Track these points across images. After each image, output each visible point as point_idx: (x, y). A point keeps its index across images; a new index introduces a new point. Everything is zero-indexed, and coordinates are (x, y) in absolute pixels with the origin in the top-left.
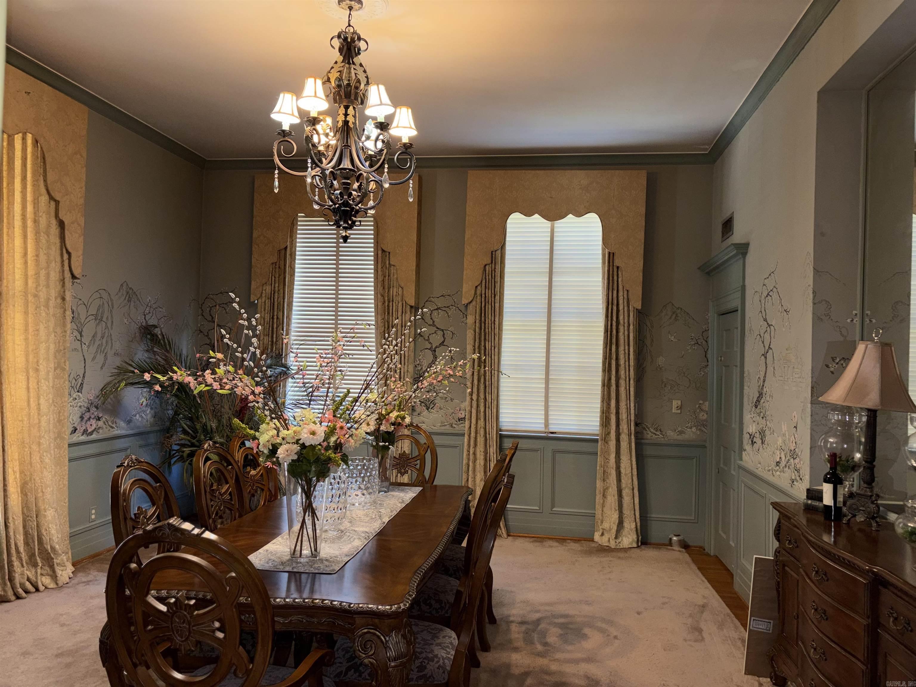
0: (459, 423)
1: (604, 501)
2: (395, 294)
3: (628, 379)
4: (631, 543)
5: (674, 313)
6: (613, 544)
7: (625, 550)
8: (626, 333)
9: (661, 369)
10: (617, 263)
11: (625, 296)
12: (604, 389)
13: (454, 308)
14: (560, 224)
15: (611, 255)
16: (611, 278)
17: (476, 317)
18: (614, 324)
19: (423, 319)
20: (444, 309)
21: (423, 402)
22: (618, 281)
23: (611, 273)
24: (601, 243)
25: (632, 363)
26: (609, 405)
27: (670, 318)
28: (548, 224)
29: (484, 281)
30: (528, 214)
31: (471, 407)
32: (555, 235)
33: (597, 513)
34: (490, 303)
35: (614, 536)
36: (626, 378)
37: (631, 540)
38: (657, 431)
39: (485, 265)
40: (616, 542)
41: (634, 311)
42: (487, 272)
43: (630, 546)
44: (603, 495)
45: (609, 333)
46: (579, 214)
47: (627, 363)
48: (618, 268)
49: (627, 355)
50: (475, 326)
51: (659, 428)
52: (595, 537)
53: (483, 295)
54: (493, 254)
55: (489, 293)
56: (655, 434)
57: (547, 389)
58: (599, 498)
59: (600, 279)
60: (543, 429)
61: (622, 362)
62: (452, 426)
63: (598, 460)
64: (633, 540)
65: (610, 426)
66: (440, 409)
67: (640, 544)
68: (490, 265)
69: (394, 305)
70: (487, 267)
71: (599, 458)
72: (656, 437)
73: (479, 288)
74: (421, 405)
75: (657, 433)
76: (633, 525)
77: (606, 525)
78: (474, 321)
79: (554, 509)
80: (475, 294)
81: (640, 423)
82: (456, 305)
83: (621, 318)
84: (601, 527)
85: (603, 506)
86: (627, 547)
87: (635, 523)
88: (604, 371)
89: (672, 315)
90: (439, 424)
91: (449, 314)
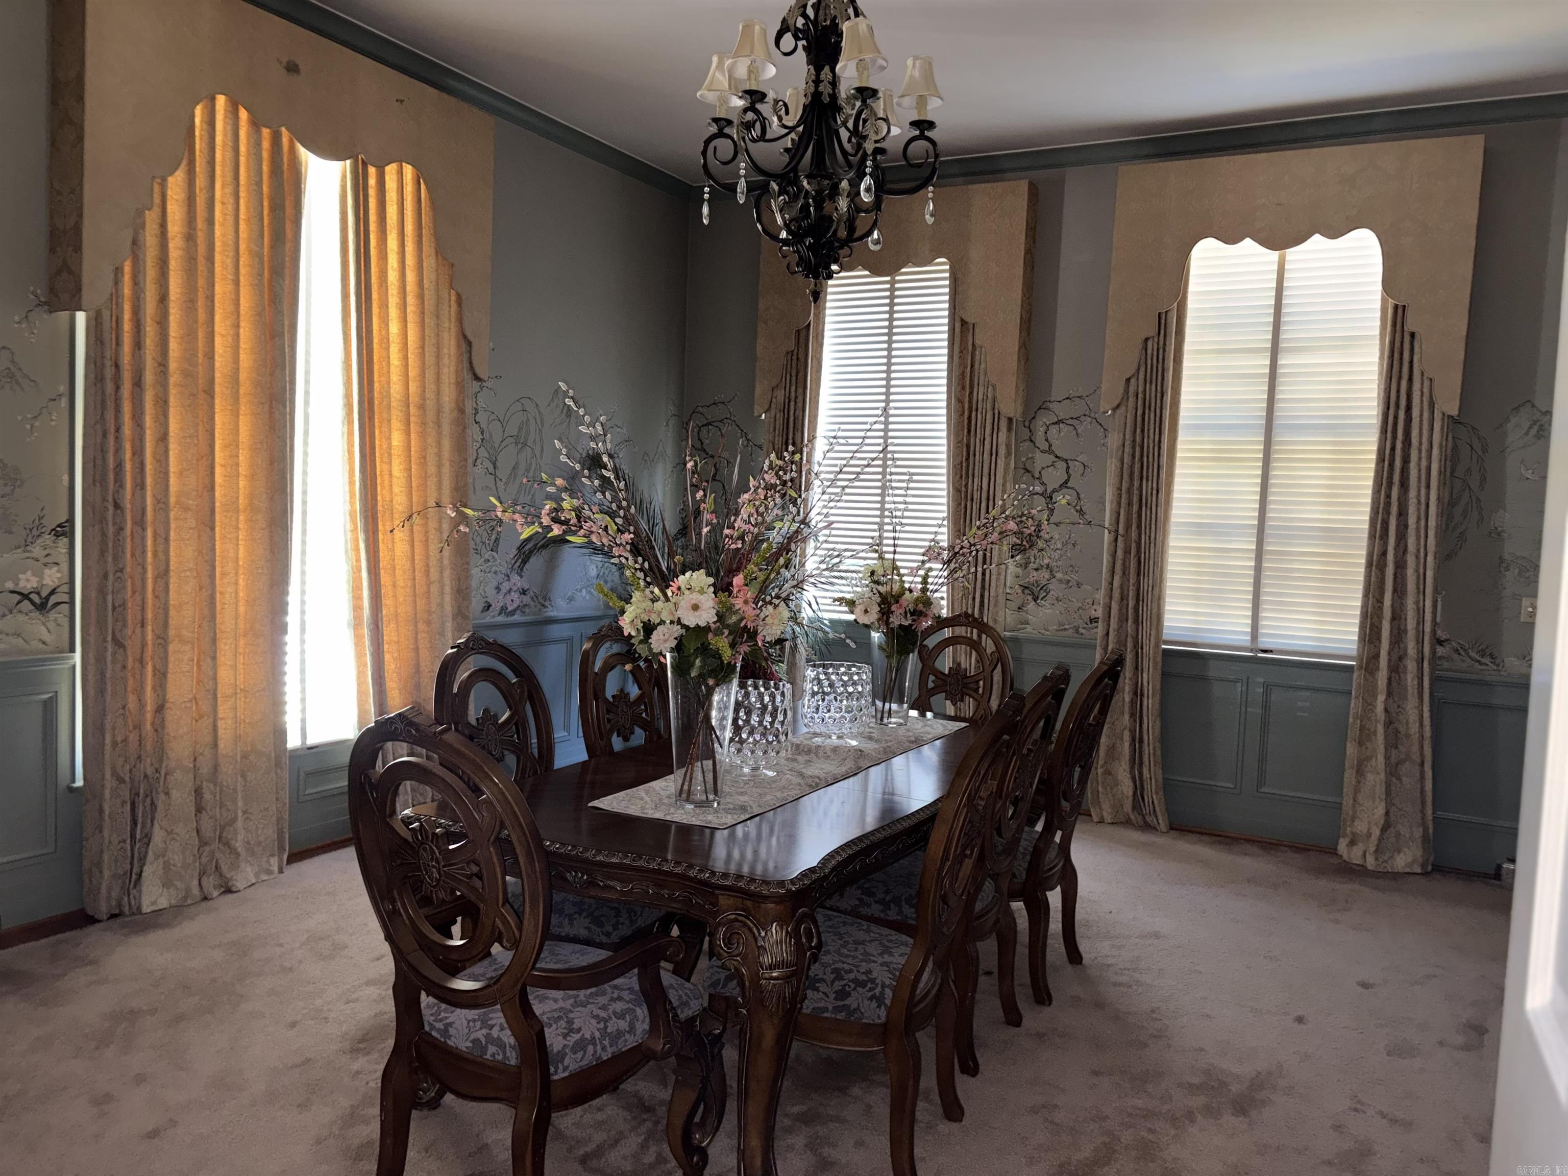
0: (1090, 626)
1: (1359, 782)
2: (980, 397)
3: (1422, 554)
4: (1409, 865)
5: (1535, 423)
6: (1370, 863)
7: (1396, 876)
8: (1424, 463)
9: (1499, 534)
10: (1410, 327)
11: (1426, 390)
12: (1371, 571)
13: (1089, 419)
14: (1293, 254)
15: (1400, 311)
16: (1396, 355)
17: (1124, 435)
18: (1399, 445)
19: (1031, 441)
20: (1070, 422)
21: (1026, 588)
22: (1411, 363)
23: (1397, 344)
24: (1379, 287)
25: (1432, 523)
26: (1380, 601)
27: (1527, 434)
28: (1274, 255)
29: (1142, 369)
30: (1231, 239)
31: (1111, 598)
32: (1286, 276)
33: (1345, 803)
34: (1153, 409)
35: (1374, 849)
36: (1418, 551)
37: (1409, 860)
38: (1483, 656)
39: (1147, 340)
40: (1377, 859)
41: (1443, 419)
42: (1149, 352)
43: (1408, 870)
44: (1358, 771)
45: (1386, 463)
46: (1334, 233)
47: (1423, 523)
48: (1413, 335)
49: (1423, 507)
50: (1123, 452)
51: (1488, 652)
52: (1339, 848)
53: (1140, 395)
54: (1162, 320)
55: (1151, 390)
56: (1479, 661)
57: (1258, 569)
58: (1349, 776)
59: (1376, 359)
60: (1248, 644)
61: (1412, 520)
62: (1077, 632)
63: (1352, 705)
64: (1414, 861)
65: (1380, 642)
66: (1058, 600)
67: (1430, 868)
68: (1156, 340)
69: (979, 416)
70: (1150, 343)
71: (1353, 702)
72: (1480, 667)
73: (1133, 381)
74: (1023, 592)
75: (1483, 660)
76: (1418, 833)
77: (1360, 827)
78: (1121, 443)
79: (1262, 790)
80: (1126, 391)
81: (1446, 640)
82: (1093, 415)
83: (1415, 433)
84: (1349, 829)
85: (1357, 791)
86: (1401, 871)
87: (1421, 829)
88: (1372, 536)
89: (1530, 427)
90: (1055, 627)
91: (1079, 431)
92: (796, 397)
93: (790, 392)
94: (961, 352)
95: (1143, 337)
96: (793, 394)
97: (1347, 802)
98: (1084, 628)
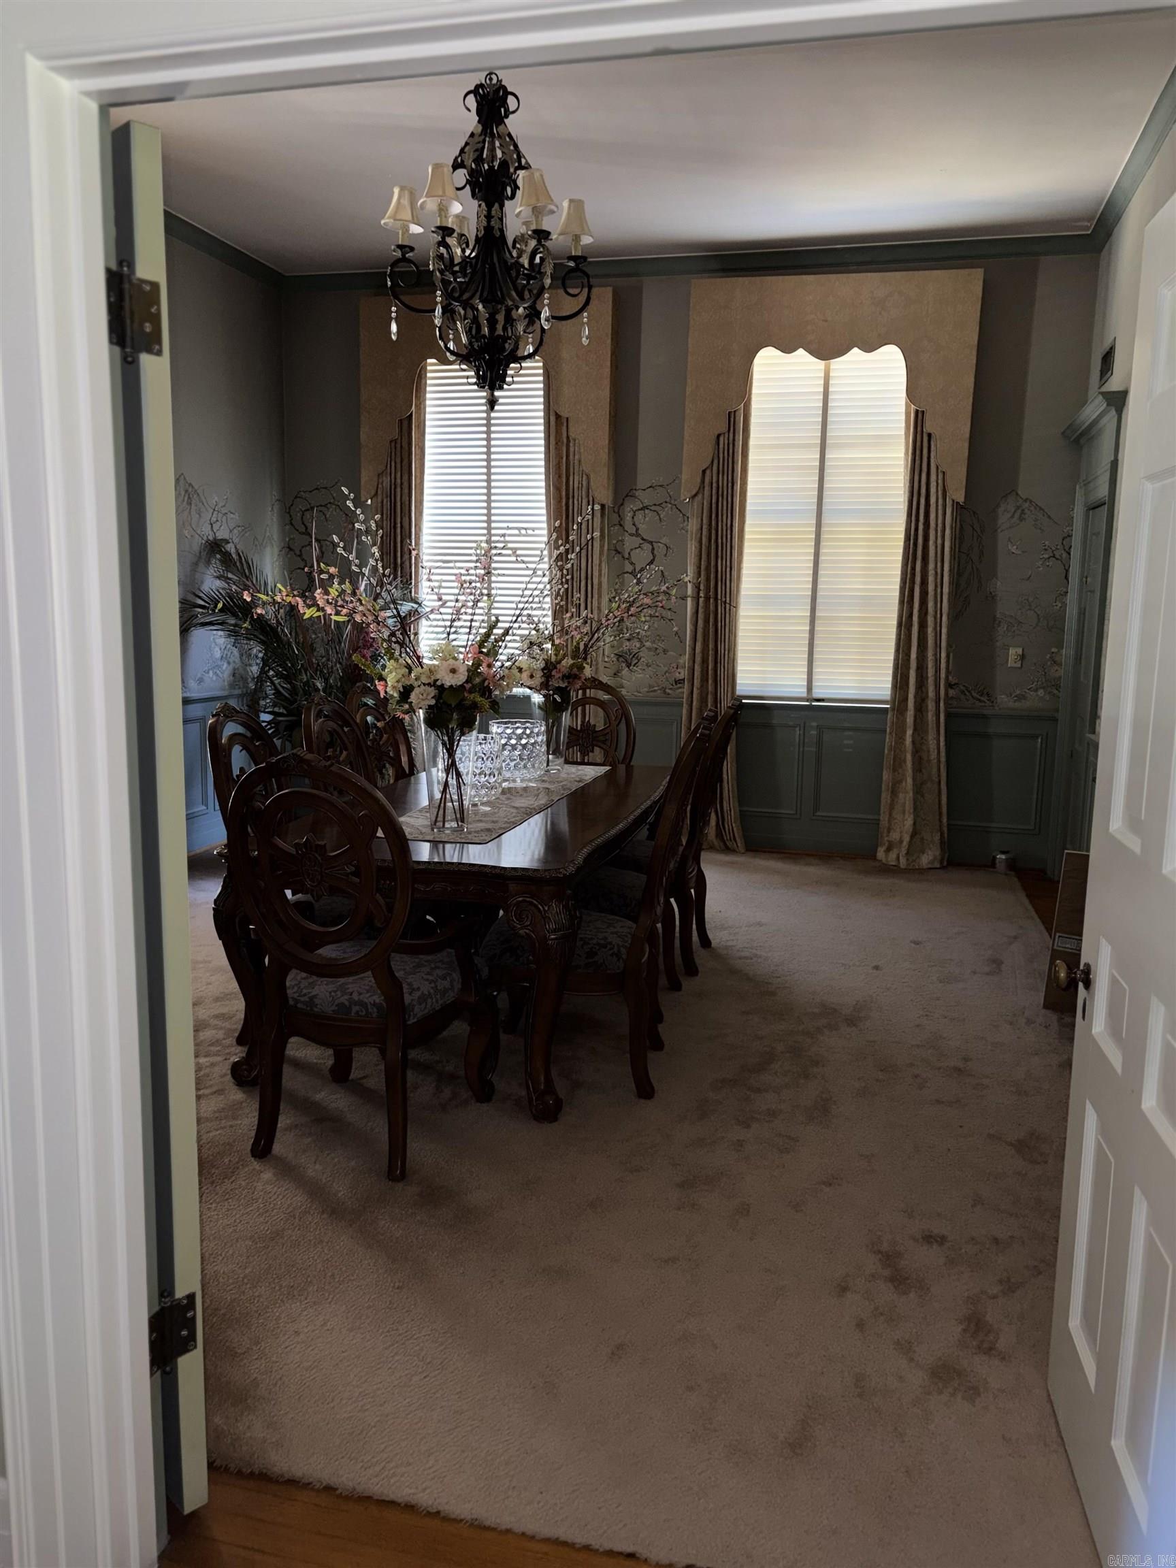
0: (675, 687)
1: (893, 800)
2: (576, 486)
3: (939, 616)
4: (932, 862)
5: (1018, 508)
6: (903, 863)
7: (922, 871)
8: (939, 541)
9: (993, 597)
10: (927, 429)
11: (940, 482)
12: (901, 631)
13: (670, 505)
14: (837, 364)
15: (920, 415)
16: (918, 452)
17: (702, 520)
18: (921, 527)
19: (621, 525)
20: (652, 508)
21: (621, 656)
22: (929, 458)
23: (918, 444)
24: (904, 395)
25: (946, 590)
26: (908, 655)
27: (1012, 517)
28: (820, 364)
29: (716, 462)
30: (787, 349)
31: (694, 662)
32: (831, 382)
33: (881, 818)
34: (725, 497)
35: (905, 852)
36: (936, 612)
37: (931, 858)
38: (981, 695)
39: (719, 436)
40: (908, 860)
41: (953, 505)
42: (721, 446)
43: (930, 866)
44: (892, 792)
45: (912, 542)
46: (869, 347)
47: (939, 590)
48: (929, 435)
49: (939, 577)
50: (701, 534)
51: (985, 692)
52: (878, 854)
53: (714, 485)
54: (731, 417)
55: (723, 481)
56: (979, 700)
57: (812, 632)
58: (885, 797)
59: (902, 455)
60: (805, 695)
61: (931, 588)
62: (664, 691)
63: (887, 740)
64: (935, 858)
65: (908, 687)
66: (648, 665)
67: (945, 863)
68: (727, 436)
69: (576, 502)
70: (721, 439)
71: (887, 737)
72: (981, 704)
73: (708, 472)
74: (618, 660)
75: (982, 698)
76: (937, 838)
77: (895, 836)
78: (699, 526)
79: (818, 814)
80: (703, 481)
81: (955, 684)
82: (672, 502)
83: (932, 516)
84: (886, 839)
85: (892, 807)
86: (925, 867)
87: (939, 834)
88: (901, 602)
89: (1015, 511)
90: (646, 689)
91: (662, 516)
92: (402, 484)
93: (395, 479)
94: (557, 443)
95: (717, 433)
96: (399, 481)
97: (884, 818)
98: (671, 689)
